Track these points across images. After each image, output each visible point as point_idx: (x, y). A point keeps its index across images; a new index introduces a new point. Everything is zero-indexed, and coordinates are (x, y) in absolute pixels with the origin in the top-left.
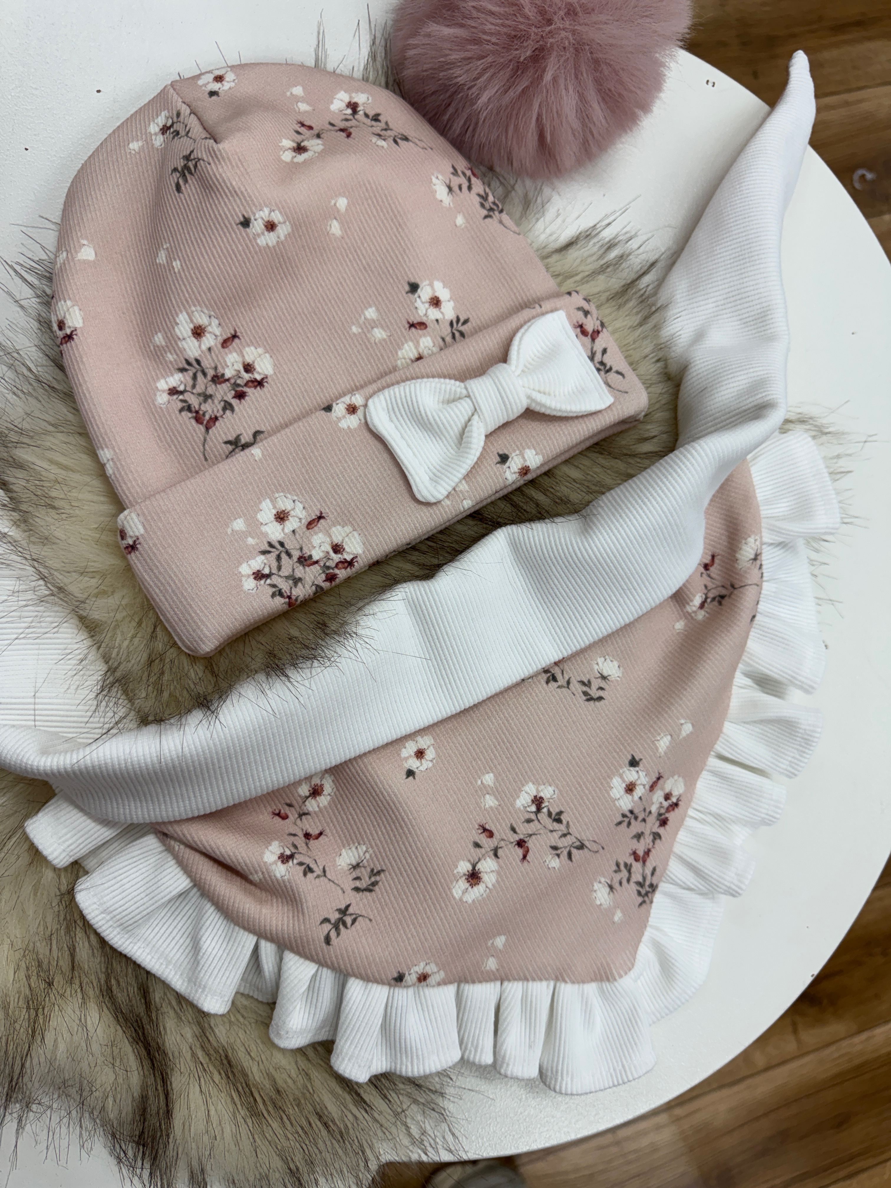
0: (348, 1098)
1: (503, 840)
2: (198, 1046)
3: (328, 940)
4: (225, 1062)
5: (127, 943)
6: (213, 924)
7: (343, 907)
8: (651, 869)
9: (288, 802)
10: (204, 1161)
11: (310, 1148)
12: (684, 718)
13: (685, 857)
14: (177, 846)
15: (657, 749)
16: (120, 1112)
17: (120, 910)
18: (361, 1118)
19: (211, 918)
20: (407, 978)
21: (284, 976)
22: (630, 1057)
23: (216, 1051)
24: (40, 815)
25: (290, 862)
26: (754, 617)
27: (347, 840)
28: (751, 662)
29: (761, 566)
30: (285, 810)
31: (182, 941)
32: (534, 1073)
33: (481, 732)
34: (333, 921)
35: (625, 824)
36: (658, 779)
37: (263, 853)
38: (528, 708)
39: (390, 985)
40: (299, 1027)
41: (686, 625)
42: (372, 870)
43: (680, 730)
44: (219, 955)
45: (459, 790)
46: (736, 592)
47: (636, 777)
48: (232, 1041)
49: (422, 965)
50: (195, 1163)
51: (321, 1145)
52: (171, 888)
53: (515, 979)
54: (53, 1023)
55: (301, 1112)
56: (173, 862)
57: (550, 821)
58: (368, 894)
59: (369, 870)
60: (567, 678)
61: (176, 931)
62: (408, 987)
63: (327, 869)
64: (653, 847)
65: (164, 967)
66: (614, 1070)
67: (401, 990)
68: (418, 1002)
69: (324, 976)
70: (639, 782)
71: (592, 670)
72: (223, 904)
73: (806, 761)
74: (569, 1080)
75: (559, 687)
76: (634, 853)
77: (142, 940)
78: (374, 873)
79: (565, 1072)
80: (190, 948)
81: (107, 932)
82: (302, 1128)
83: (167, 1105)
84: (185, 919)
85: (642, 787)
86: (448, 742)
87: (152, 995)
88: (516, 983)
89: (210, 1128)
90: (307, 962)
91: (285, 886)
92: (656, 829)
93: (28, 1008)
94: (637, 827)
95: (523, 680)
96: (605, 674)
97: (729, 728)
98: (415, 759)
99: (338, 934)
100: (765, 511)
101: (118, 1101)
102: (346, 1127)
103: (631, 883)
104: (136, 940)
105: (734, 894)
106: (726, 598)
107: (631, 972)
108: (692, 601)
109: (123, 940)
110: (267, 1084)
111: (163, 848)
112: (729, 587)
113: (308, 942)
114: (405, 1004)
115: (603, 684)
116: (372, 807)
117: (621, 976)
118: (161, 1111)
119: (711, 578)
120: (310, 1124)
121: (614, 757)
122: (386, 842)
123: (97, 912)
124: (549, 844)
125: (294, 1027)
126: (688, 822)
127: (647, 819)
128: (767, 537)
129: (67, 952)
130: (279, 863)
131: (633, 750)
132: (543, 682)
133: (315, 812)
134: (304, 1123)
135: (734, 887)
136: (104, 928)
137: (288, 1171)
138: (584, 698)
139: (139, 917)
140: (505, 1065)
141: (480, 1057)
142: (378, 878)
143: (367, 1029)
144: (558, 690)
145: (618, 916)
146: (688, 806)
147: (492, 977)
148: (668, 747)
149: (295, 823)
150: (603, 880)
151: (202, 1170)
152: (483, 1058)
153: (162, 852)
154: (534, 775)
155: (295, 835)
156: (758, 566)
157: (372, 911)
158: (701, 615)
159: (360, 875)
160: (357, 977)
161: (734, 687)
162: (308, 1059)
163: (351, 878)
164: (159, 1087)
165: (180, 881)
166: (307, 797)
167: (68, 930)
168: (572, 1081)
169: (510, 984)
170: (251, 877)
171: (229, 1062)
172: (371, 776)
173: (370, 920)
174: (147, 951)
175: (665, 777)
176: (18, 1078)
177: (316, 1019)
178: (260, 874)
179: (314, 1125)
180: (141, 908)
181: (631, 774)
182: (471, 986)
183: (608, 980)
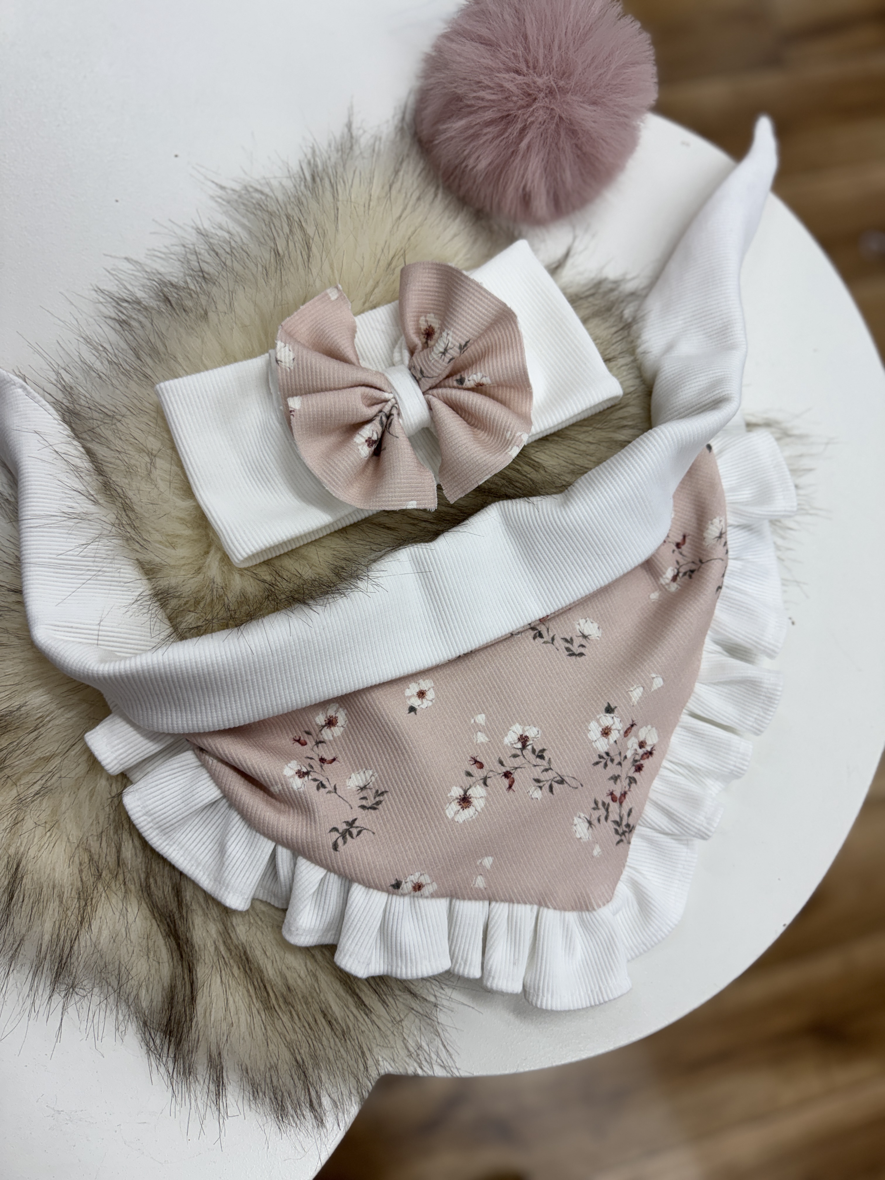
0: (350, 1000)
1: (492, 771)
2: (221, 942)
3: (335, 847)
4: (244, 958)
5: (164, 844)
6: (238, 831)
7: (350, 820)
8: (628, 811)
9: (307, 729)
10: (222, 1046)
11: (315, 1043)
12: (655, 672)
13: (659, 802)
14: (211, 761)
15: (630, 698)
16: (152, 1001)
17: (159, 813)
18: (361, 1020)
19: (237, 826)
20: (404, 885)
21: (297, 879)
22: (607, 980)
23: (236, 947)
24: (98, 728)
25: (306, 778)
26: (720, 588)
27: (356, 766)
28: (719, 629)
29: (725, 544)
30: (305, 737)
31: (210, 847)
32: (518, 988)
33: (475, 678)
34: (341, 831)
35: (602, 764)
36: (632, 726)
37: (282, 769)
38: (517, 659)
39: (388, 892)
40: (308, 926)
41: (660, 596)
42: (377, 791)
43: (652, 683)
44: (241, 858)
45: (454, 726)
46: (703, 566)
47: (611, 722)
48: (251, 939)
49: (417, 874)
50: (214, 1048)
51: (325, 1042)
52: (203, 797)
53: (502, 901)
54: (100, 912)
55: (308, 1009)
56: (207, 775)
57: (534, 757)
58: (372, 811)
59: (374, 791)
60: (552, 635)
61: (207, 836)
62: (403, 895)
63: (337, 787)
64: (629, 790)
65: (194, 868)
66: (592, 991)
67: (398, 898)
68: (413, 911)
69: (331, 881)
70: (613, 727)
71: (574, 629)
72: (247, 811)
73: (770, 718)
74: (550, 996)
75: (544, 642)
76: (612, 794)
77: (177, 843)
78: (378, 794)
79: (546, 989)
80: (217, 852)
81: (148, 832)
82: (309, 1025)
83: (192, 992)
84: (214, 827)
85: (617, 732)
86: (446, 686)
87: (183, 894)
88: (502, 904)
89: (228, 1016)
90: (317, 867)
91: (301, 797)
92: (631, 773)
93: (79, 898)
94: (613, 769)
95: (512, 635)
96: (586, 633)
97: (700, 688)
98: (417, 698)
99: (345, 842)
100: (729, 497)
101: (150, 991)
102: (348, 1027)
103: (609, 821)
104: (171, 843)
105: (704, 837)
106: (696, 572)
107: (610, 904)
108: (664, 573)
109: (160, 841)
110: (279, 981)
111: (199, 763)
112: (698, 562)
113: (318, 847)
114: (401, 910)
115: (584, 642)
116: (378, 737)
117: (599, 906)
118: (186, 998)
119: (683, 555)
120: (316, 1021)
121: (592, 704)
122: (390, 767)
123: (140, 814)
124: (532, 777)
125: (304, 925)
126: (663, 772)
127: (623, 763)
128: (731, 519)
129: (114, 850)
130: (297, 777)
131: (609, 698)
132: (531, 638)
133: (330, 741)
134: (311, 1020)
135: (704, 830)
136: (145, 828)
137: (295, 1063)
138: (567, 653)
139: (175, 820)
140: (491, 979)
141: (469, 970)
142: (381, 798)
143: (367, 929)
144: (544, 645)
145: (597, 851)
146: (663, 757)
147: (481, 895)
148: (640, 698)
149: (312, 750)
150: (582, 815)
151: (220, 1054)
152: (472, 971)
153: (197, 767)
154: (520, 717)
155: (311, 758)
156: (723, 543)
157: (376, 826)
158: (674, 587)
159: (366, 795)
160: (360, 883)
161: (704, 652)
162: (316, 961)
163: (358, 797)
164: (186, 976)
165: (211, 792)
166: (323, 727)
167: (116, 832)
168: (552, 997)
169: (498, 905)
170: (272, 789)
171: (247, 959)
172: (378, 709)
173: (374, 833)
174: (181, 852)
175: (639, 725)
176: (67, 958)
177: (323, 921)
178: (280, 785)
179: (319, 1022)
180: (178, 813)
181: (607, 720)
182: (462, 902)
183: (588, 910)
